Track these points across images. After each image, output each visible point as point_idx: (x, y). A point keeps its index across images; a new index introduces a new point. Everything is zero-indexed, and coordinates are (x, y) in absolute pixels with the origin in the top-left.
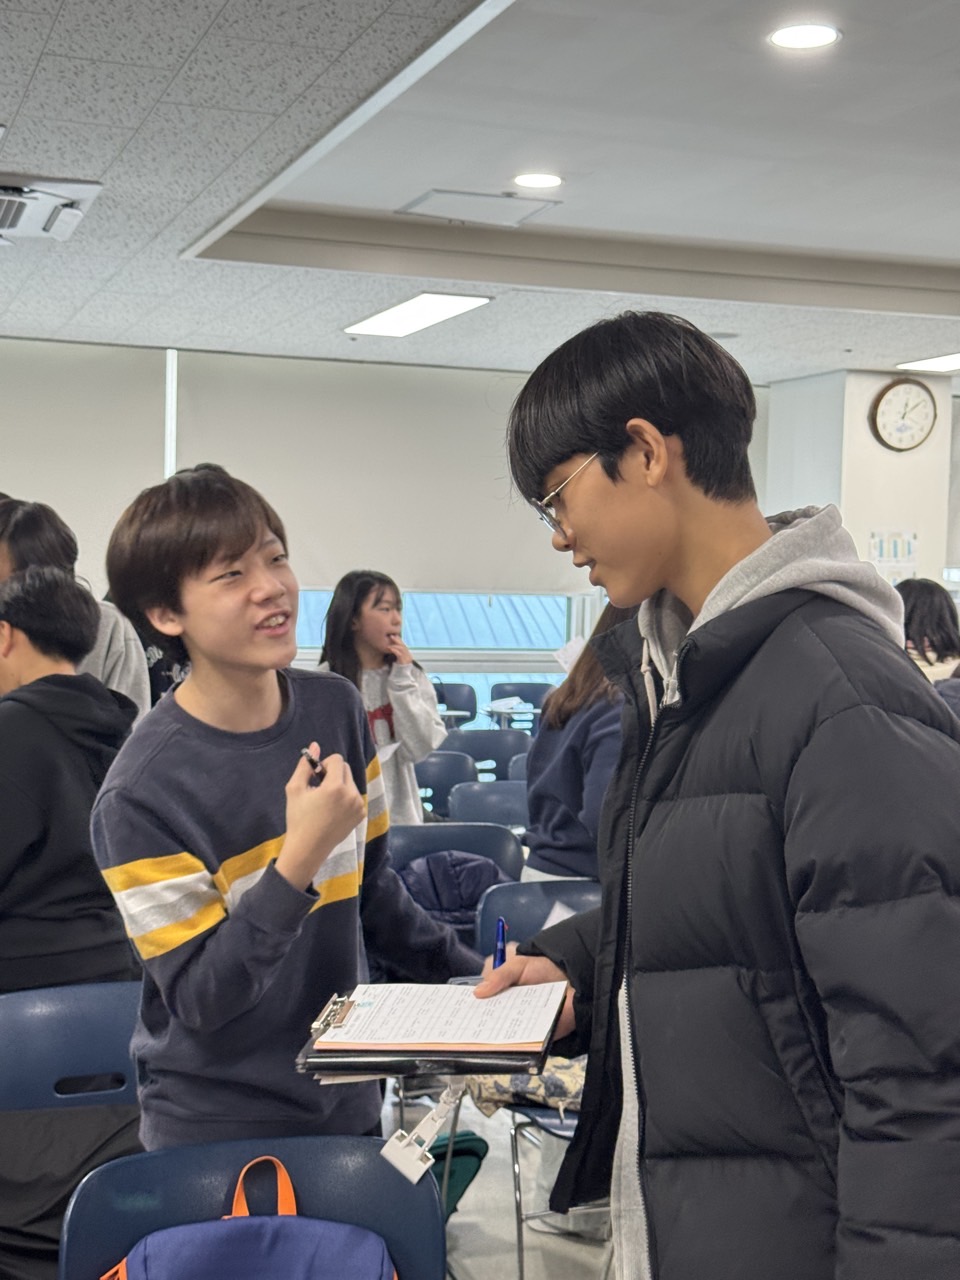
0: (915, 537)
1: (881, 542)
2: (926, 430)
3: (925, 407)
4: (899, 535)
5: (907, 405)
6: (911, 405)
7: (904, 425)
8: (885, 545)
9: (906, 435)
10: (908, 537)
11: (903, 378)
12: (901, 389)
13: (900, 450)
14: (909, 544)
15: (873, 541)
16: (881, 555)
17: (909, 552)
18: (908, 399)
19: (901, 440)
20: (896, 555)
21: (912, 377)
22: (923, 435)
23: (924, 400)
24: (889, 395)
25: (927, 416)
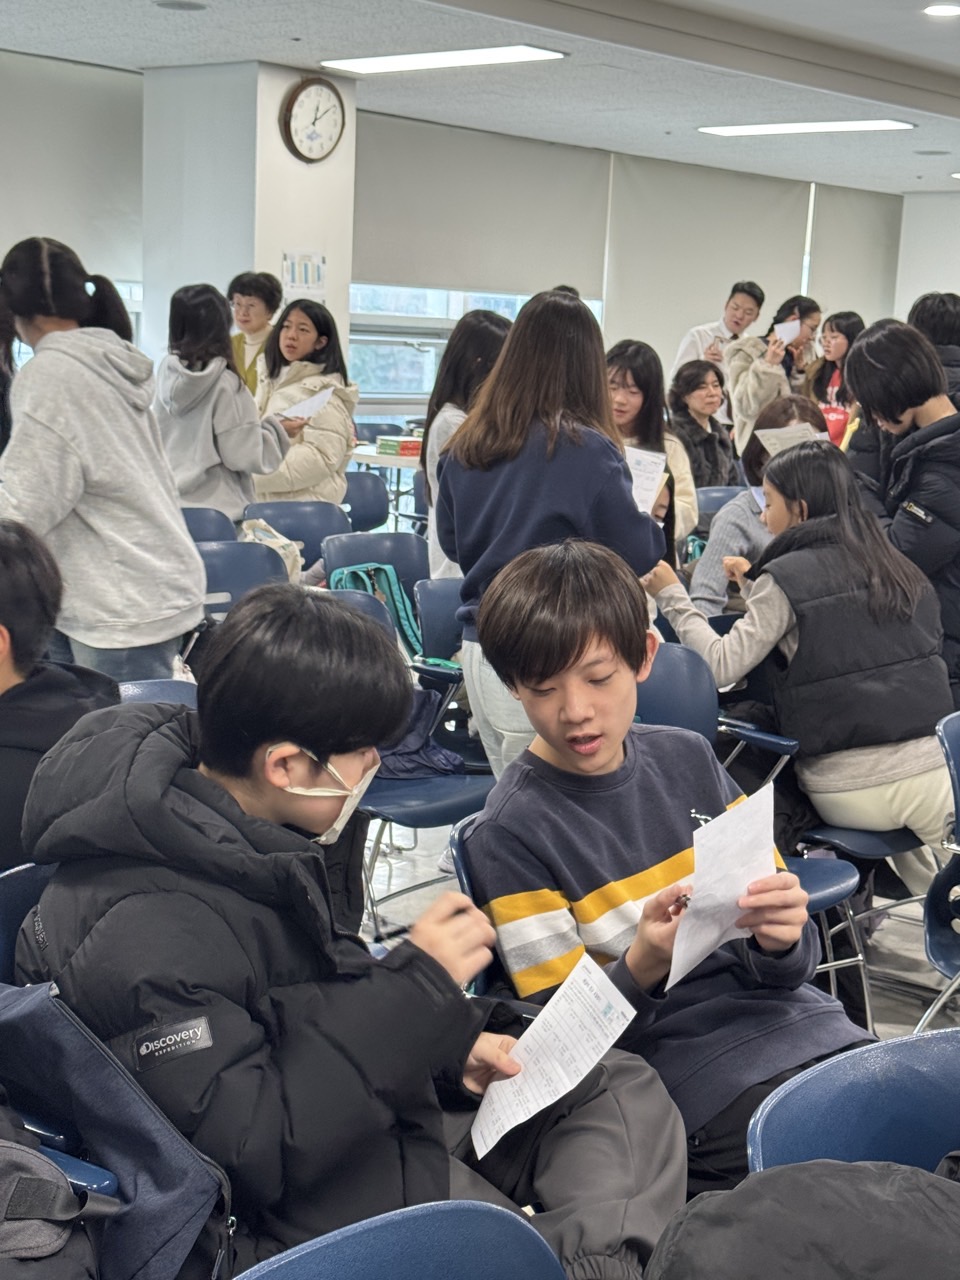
0: (324, 262)
1: (293, 264)
2: (335, 139)
3: (334, 113)
4: (309, 258)
5: (317, 109)
6: (322, 110)
7: (314, 132)
8: (297, 267)
9: (316, 144)
10: (317, 260)
11: (313, 77)
12: (313, 90)
13: (309, 161)
14: (318, 267)
15: (285, 263)
16: (293, 280)
17: (319, 278)
18: (319, 102)
19: (310, 149)
20: (306, 281)
21: (324, 77)
22: (332, 144)
23: (335, 106)
24: (302, 97)
25: (335, 121)
